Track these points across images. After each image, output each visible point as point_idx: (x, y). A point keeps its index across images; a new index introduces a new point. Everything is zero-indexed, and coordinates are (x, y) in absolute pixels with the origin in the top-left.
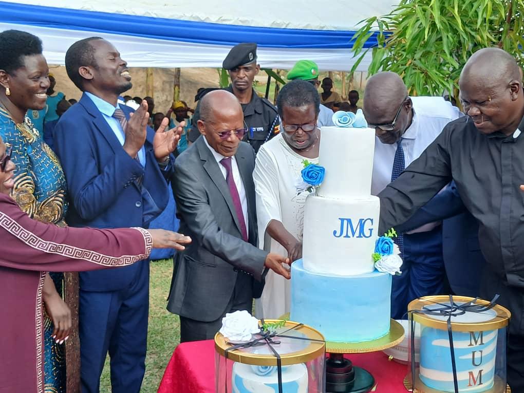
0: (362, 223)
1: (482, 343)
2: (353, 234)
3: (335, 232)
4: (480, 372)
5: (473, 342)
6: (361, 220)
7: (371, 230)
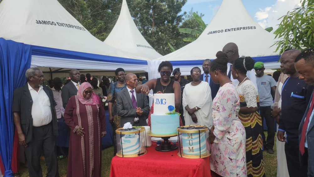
0: (162, 100)
1: (192, 138)
2: (160, 103)
3: (156, 103)
4: (192, 148)
5: (189, 137)
6: (161, 99)
7: (165, 102)
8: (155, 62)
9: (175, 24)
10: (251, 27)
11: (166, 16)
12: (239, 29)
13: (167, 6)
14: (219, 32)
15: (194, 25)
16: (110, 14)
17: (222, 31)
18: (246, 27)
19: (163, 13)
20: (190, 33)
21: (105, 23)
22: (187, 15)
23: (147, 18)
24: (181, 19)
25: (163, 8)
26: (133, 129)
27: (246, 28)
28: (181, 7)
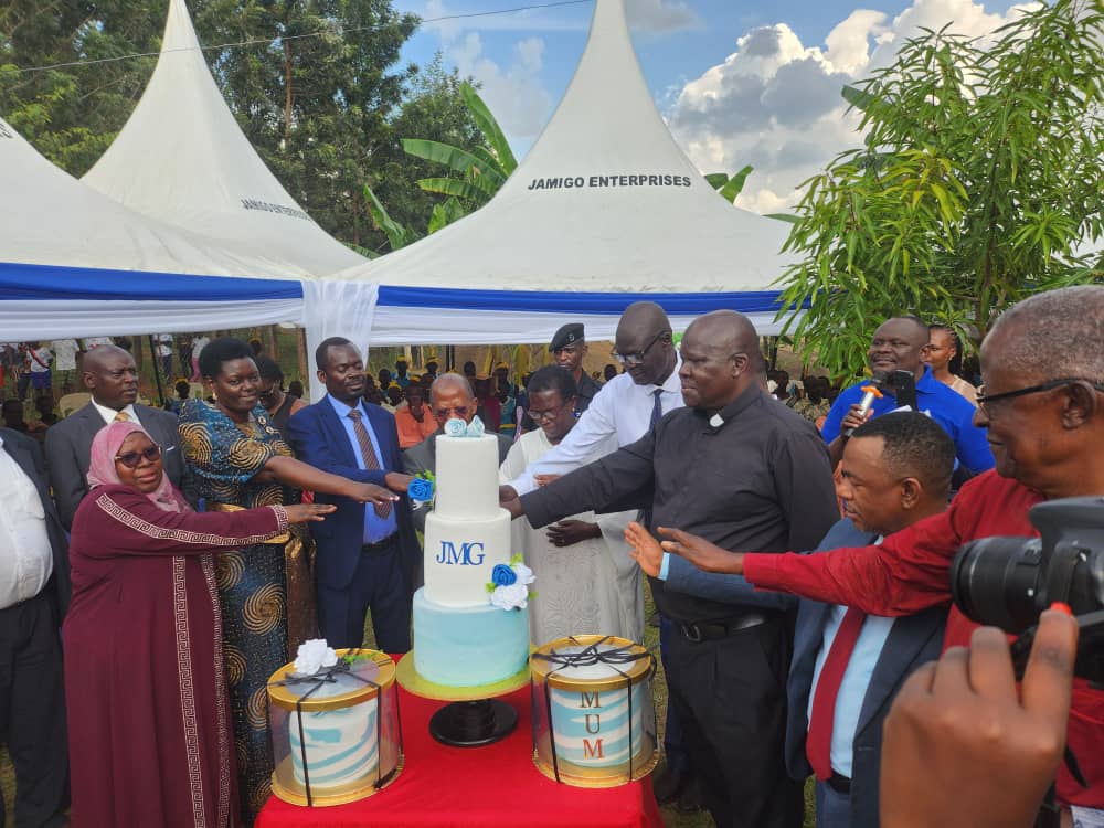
0: (466, 550)
1: (597, 706)
2: (457, 560)
3: (438, 557)
4: (599, 742)
5: (586, 703)
6: (465, 545)
7: (481, 556)
8: (332, 287)
9: (372, 106)
10: (675, 178)
11: (342, 74)
12: (638, 181)
13: (341, 31)
14: (569, 183)
15: (445, 121)
16: (104, 48)
17: (579, 182)
18: (661, 177)
19: (330, 59)
20: (446, 162)
21: (83, 82)
22: (420, 78)
23: (262, 73)
24: (398, 92)
25: (330, 39)
26: (342, 668)
27: (658, 181)
28: (397, 44)
